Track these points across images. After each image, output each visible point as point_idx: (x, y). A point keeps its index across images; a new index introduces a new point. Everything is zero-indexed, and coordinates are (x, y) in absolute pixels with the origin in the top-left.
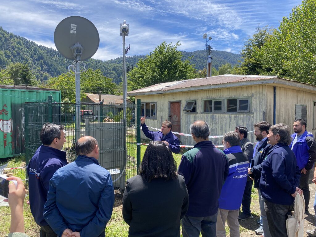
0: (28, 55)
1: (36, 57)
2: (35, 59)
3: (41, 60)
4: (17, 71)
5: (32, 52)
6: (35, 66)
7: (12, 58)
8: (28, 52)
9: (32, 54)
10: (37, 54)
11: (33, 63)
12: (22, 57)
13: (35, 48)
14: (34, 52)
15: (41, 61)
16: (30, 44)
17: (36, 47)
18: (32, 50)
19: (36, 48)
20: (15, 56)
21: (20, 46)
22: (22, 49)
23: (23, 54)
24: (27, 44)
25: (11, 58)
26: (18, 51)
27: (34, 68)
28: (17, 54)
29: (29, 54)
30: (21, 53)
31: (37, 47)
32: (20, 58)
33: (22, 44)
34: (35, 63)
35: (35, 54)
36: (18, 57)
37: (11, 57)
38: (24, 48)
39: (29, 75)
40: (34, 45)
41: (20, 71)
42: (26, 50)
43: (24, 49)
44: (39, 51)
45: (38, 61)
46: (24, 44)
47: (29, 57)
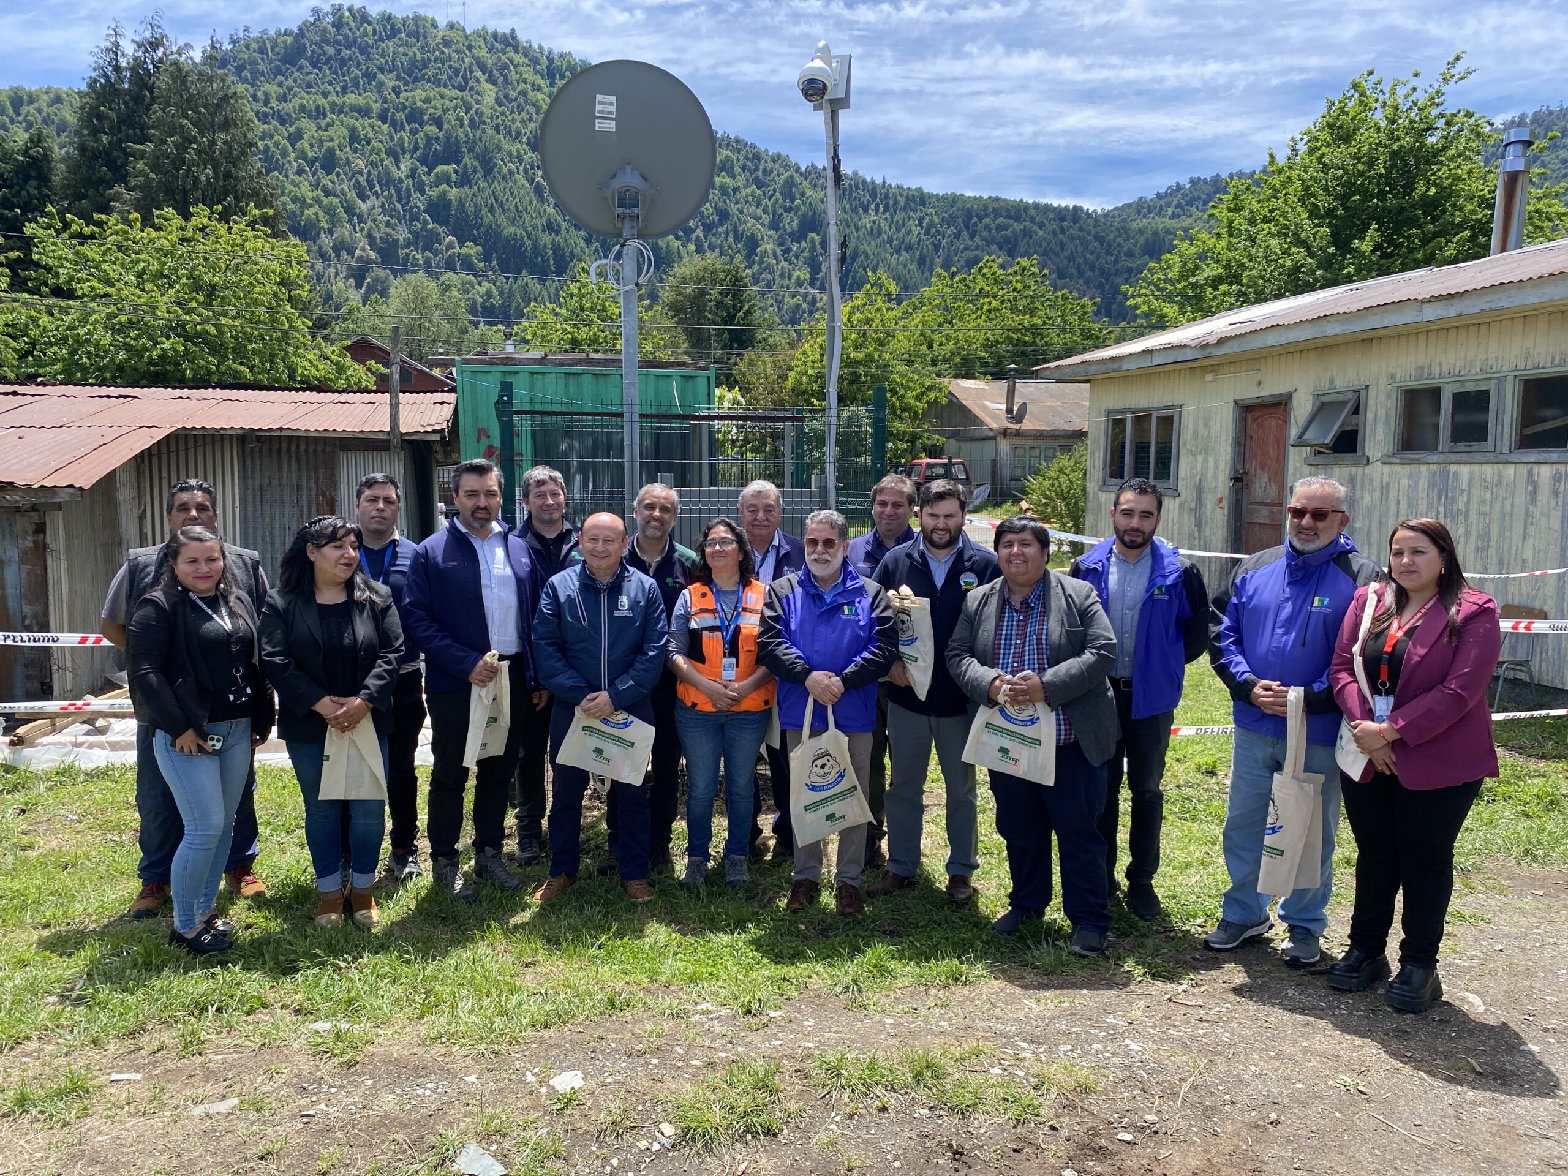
0: (758, 219)
1: (791, 222)
2: (789, 230)
3: (814, 235)
4: (703, 293)
5: (777, 201)
6: (785, 264)
7: (698, 237)
8: (758, 205)
9: (774, 213)
10: (798, 208)
11: (779, 252)
12: (735, 230)
13: (786, 181)
14: (784, 199)
15: (813, 241)
16: (770, 165)
17: (792, 176)
18: (775, 190)
19: (790, 183)
20: (708, 228)
21: (728, 180)
22: (736, 190)
23: (741, 212)
24: (757, 169)
25: (694, 235)
26: (721, 204)
27: (782, 275)
28: (717, 218)
29: (765, 211)
30: (734, 209)
31: (797, 177)
32: (727, 235)
33: (737, 170)
34: (788, 250)
35: (788, 210)
36: (720, 230)
37: (693, 231)
38: (745, 187)
39: (746, 307)
40: (782, 170)
41: (714, 293)
42: (753, 194)
43: (743, 193)
44: (803, 194)
45: (799, 242)
46: (743, 168)
47: (762, 225)
